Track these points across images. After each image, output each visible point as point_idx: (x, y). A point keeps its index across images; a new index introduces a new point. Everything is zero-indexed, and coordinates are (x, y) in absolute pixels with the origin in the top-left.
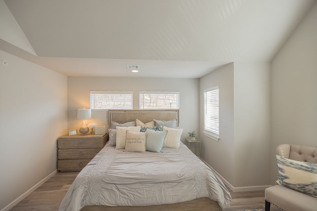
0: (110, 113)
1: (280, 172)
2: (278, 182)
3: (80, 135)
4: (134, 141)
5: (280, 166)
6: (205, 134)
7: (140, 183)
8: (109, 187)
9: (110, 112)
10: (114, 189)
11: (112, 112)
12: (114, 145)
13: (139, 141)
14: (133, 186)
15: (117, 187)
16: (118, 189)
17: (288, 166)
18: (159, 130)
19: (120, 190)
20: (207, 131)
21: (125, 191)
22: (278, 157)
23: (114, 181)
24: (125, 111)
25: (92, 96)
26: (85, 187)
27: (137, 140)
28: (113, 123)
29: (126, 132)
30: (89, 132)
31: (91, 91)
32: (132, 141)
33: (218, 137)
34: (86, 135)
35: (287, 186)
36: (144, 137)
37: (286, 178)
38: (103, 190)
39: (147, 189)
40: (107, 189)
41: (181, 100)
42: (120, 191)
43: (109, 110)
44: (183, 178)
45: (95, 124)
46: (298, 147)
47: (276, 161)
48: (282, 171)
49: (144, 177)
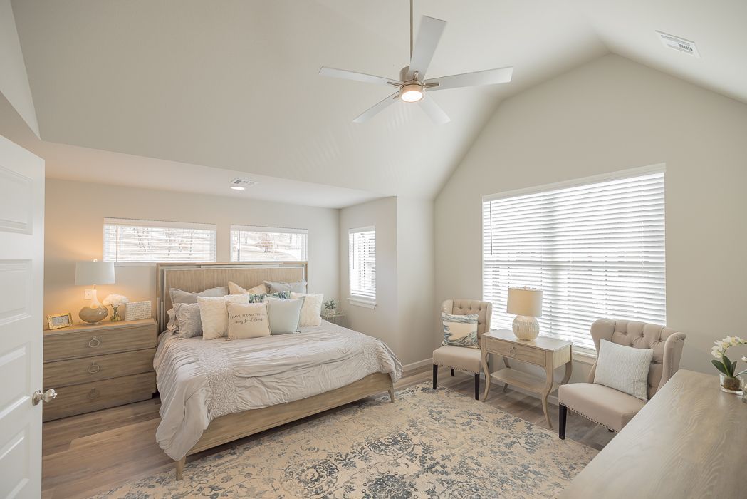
0: (162, 272)
1: (445, 331)
2: (443, 343)
3: (84, 325)
4: (249, 318)
5: (445, 323)
6: (351, 303)
7: (294, 369)
8: (248, 383)
9: (160, 268)
10: (257, 385)
11: (166, 269)
12: (198, 334)
13: (258, 317)
14: (285, 375)
15: (260, 381)
16: (263, 383)
17: (452, 321)
18: (285, 298)
19: (266, 384)
20: (353, 296)
21: (274, 384)
22: (443, 315)
23: (254, 373)
24: (199, 266)
25: (109, 229)
26: (208, 391)
27: (254, 316)
28: (174, 292)
29: (227, 306)
30: (107, 318)
31: (105, 219)
32: (243, 319)
33: (375, 303)
34: (100, 324)
35: (451, 344)
36: (264, 310)
37: (450, 335)
38: (237, 389)
39: (305, 375)
40: (246, 387)
41: (311, 246)
42: (265, 386)
43: (161, 265)
44: (349, 353)
45: (124, 297)
46: (459, 301)
47: (442, 319)
48: (447, 329)
49: (298, 361)
